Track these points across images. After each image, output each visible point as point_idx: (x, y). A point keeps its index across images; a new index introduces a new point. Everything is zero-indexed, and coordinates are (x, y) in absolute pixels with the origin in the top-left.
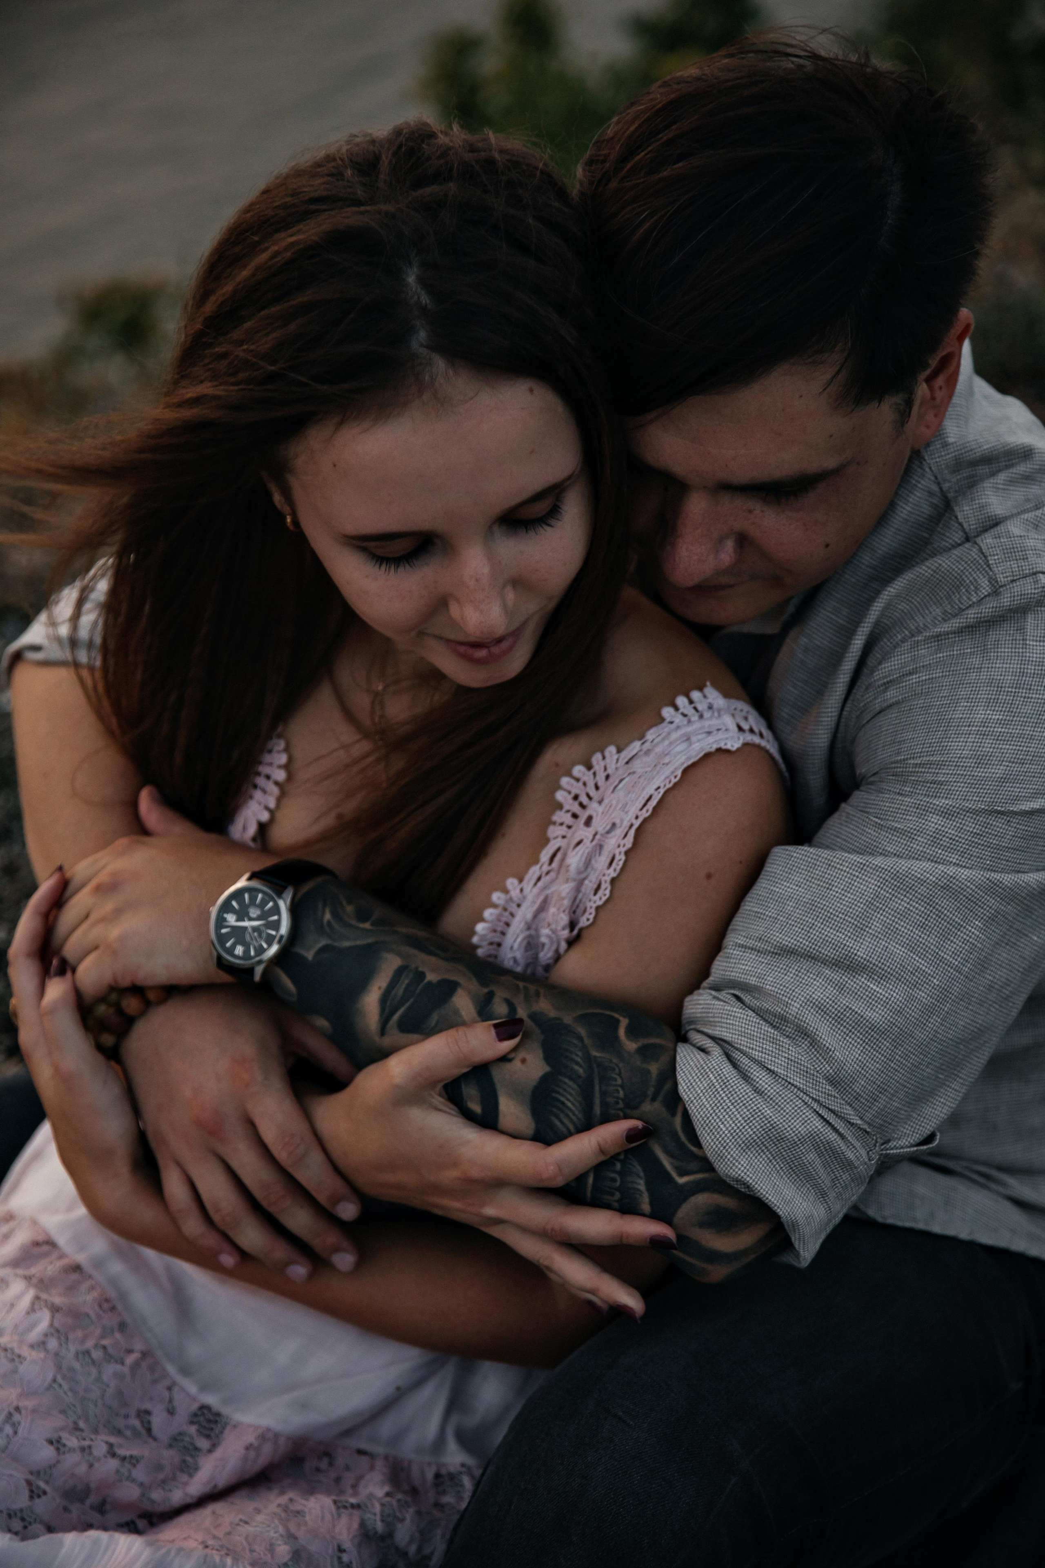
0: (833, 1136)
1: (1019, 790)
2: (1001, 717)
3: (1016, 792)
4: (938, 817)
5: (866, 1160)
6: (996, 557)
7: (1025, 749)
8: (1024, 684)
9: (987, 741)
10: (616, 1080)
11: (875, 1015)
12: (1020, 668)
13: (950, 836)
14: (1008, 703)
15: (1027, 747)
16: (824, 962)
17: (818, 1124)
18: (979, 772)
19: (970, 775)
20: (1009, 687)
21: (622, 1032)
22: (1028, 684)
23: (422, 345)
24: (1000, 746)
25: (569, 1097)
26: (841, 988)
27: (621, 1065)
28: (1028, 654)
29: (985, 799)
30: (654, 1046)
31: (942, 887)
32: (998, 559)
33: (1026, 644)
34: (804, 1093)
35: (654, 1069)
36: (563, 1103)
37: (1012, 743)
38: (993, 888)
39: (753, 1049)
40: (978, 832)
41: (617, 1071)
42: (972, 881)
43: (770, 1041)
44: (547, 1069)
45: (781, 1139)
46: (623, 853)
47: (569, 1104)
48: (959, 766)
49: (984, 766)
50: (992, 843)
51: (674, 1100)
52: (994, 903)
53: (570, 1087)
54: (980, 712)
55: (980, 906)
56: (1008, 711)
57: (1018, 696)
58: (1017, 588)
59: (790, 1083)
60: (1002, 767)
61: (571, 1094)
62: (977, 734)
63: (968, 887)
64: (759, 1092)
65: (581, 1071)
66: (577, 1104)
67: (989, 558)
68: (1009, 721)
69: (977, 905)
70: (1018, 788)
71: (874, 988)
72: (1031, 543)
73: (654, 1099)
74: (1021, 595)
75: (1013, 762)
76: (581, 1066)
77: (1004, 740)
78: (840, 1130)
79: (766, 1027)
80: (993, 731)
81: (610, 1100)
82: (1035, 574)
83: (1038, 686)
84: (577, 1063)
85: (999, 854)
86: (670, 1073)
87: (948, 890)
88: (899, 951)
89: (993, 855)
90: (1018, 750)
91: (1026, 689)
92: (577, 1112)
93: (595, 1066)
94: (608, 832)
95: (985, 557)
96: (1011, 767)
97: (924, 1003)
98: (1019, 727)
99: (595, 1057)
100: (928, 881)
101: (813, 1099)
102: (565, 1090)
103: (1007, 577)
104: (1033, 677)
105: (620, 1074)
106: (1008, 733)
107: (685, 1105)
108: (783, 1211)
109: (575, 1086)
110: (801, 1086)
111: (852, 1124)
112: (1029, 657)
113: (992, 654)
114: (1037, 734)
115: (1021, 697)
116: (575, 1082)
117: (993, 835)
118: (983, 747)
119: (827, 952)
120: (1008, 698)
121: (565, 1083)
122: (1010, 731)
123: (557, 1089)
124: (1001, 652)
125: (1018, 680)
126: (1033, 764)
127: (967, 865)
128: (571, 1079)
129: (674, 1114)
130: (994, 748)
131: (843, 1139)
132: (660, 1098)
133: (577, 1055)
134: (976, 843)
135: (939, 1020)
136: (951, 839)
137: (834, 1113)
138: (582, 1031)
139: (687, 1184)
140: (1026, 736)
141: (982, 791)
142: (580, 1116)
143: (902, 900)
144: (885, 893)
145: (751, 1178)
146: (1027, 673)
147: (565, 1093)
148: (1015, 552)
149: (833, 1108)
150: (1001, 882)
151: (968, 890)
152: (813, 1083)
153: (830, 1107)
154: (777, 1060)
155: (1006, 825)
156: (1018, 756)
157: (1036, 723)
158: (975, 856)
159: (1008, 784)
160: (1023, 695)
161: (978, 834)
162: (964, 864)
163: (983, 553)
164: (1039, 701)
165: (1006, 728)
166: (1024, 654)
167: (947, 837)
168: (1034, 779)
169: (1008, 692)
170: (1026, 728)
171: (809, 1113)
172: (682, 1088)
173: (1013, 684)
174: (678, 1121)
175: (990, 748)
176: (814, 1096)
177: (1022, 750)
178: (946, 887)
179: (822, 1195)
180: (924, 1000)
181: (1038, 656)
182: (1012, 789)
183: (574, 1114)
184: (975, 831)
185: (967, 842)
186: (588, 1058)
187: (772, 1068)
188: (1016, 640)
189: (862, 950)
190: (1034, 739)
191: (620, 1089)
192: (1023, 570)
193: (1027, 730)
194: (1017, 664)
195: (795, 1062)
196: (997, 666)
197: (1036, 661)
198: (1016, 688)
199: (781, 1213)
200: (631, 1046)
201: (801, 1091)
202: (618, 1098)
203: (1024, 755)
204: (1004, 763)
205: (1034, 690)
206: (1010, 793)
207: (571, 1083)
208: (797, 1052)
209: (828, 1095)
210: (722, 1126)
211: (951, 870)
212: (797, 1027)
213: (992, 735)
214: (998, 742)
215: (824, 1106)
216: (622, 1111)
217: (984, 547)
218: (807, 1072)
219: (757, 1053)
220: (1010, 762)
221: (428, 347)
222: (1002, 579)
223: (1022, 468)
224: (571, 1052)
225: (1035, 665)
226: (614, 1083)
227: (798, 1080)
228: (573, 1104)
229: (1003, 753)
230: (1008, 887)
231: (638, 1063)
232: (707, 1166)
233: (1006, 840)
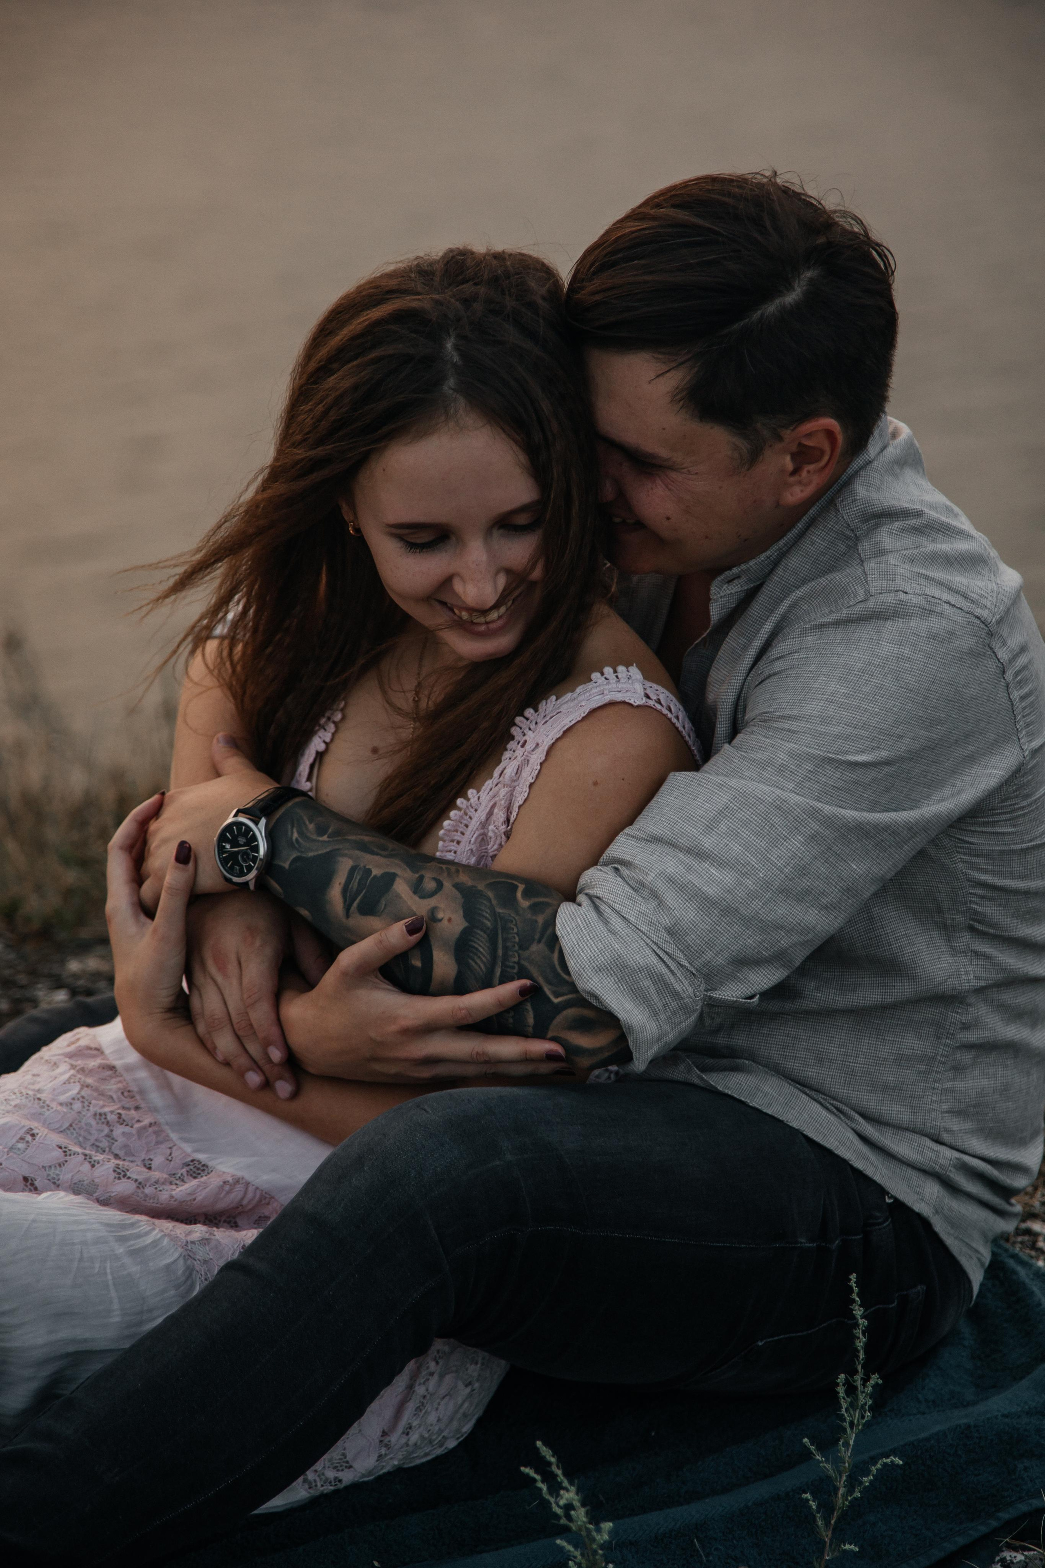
0: (665, 971)
1: (849, 747)
2: (846, 691)
3: (846, 748)
4: (785, 755)
5: (692, 995)
6: (873, 576)
7: (859, 717)
8: (869, 671)
9: (832, 707)
10: (513, 929)
11: (712, 891)
12: (870, 659)
13: (791, 770)
14: (854, 682)
15: (861, 716)
16: (681, 849)
17: (654, 960)
18: (822, 729)
19: (815, 729)
20: (857, 671)
21: (519, 894)
22: (871, 672)
23: (451, 388)
24: (841, 712)
25: (481, 943)
26: (689, 868)
27: (517, 918)
28: (878, 651)
29: (822, 749)
30: (542, 903)
31: (776, 807)
32: (875, 578)
33: (879, 643)
34: (647, 937)
35: (541, 919)
36: (477, 949)
37: (850, 711)
38: (814, 813)
39: (616, 902)
40: (812, 770)
41: (514, 923)
42: (798, 806)
43: (629, 898)
44: (466, 924)
45: (625, 967)
46: (539, 764)
47: (481, 950)
48: (809, 722)
49: (826, 724)
50: (821, 780)
51: (554, 940)
52: (815, 826)
53: (481, 936)
54: (832, 686)
55: (803, 826)
56: (852, 688)
57: (862, 679)
58: (882, 598)
59: (638, 928)
60: (839, 728)
61: (481, 941)
62: (826, 701)
63: (795, 810)
64: (613, 932)
65: (489, 924)
66: (486, 948)
67: (868, 576)
68: (851, 695)
69: (801, 824)
70: (848, 745)
71: (713, 872)
72: (900, 571)
73: (539, 941)
74: (883, 602)
75: (848, 726)
76: (489, 920)
77: (845, 709)
78: (672, 967)
79: (627, 888)
80: (838, 701)
81: (509, 944)
82: (897, 591)
83: (879, 674)
84: (486, 918)
85: (825, 789)
86: (551, 922)
87: (780, 810)
88: (736, 848)
89: (821, 789)
90: (854, 717)
91: (870, 675)
92: (486, 955)
93: (499, 919)
94: (533, 750)
95: (866, 575)
96: (846, 728)
97: (750, 889)
98: (857, 701)
99: (499, 913)
100: (766, 801)
101: (653, 942)
102: (479, 939)
103: (877, 590)
104: (877, 667)
105: (516, 925)
106: (848, 704)
107: (560, 945)
108: (621, 1015)
109: (485, 936)
110: (646, 931)
111: (682, 966)
112: (879, 653)
113: (853, 646)
114: (871, 708)
115: (864, 679)
116: (485, 932)
117: (823, 774)
118: (828, 711)
119: (684, 841)
120: (855, 678)
121: (478, 934)
122: (851, 702)
123: (472, 938)
124: (860, 646)
125: (865, 667)
126: (863, 730)
127: (800, 793)
128: (482, 930)
129: (553, 952)
130: (836, 713)
131: (673, 975)
132: (544, 940)
133: (487, 912)
134: (809, 778)
135: (760, 904)
136: (791, 772)
137: (669, 955)
138: (490, 894)
139: (560, 1003)
140: (861, 708)
141: (821, 742)
142: (488, 957)
143: (746, 813)
144: (733, 806)
145: (599, 991)
146: (873, 663)
147: (477, 941)
148: (887, 575)
149: (668, 951)
150: (821, 811)
151: (795, 812)
152: (655, 931)
153: (666, 950)
154: (631, 912)
155: (835, 769)
156: (852, 722)
157: (871, 700)
158: (807, 788)
159: (841, 741)
160: (866, 678)
161: (812, 772)
162: (798, 792)
163: (865, 572)
164: (877, 685)
165: (848, 700)
166: (876, 650)
167: (789, 770)
168: (862, 741)
169: (855, 674)
170: (863, 702)
171: (648, 951)
172: (560, 930)
173: (861, 669)
174: (556, 955)
175: (833, 712)
176: (654, 940)
177: (856, 718)
178: (778, 808)
179: (655, 1014)
180: (750, 886)
181: (885, 653)
182: (844, 745)
183: (484, 956)
184: (809, 769)
185: (802, 776)
186: (494, 914)
187: (627, 917)
188: (873, 639)
189: (708, 843)
190: (867, 712)
191: (516, 935)
192: (889, 587)
193: (863, 704)
194: (868, 656)
195: (644, 914)
196: (854, 655)
197: (882, 657)
198: (862, 673)
199: (620, 1017)
200: (525, 904)
201: (645, 935)
202: (515, 942)
203: (857, 722)
204: (841, 725)
205: (875, 676)
206: (841, 748)
207: (482, 933)
208: (648, 907)
209: (665, 941)
210: (582, 954)
211: (785, 795)
212: (651, 891)
213: (836, 703)
214: (840, 709)
215: (661, 949)
216: (517, 952)
217: (867, 568)
218: (651, 922)
219: (618, 906)
220: (845, 725)
221: (454, 390)
222: (873, 591)
223: (913, 522)
224: (482, 910)
225: (881, 659)
226: (512, 931)
227: (644, 927)
228: (483, 949)
229: (841, 717)
230: (827, 816)
231: (529, 916)
232: (573, 987)
233: (832, 780)
